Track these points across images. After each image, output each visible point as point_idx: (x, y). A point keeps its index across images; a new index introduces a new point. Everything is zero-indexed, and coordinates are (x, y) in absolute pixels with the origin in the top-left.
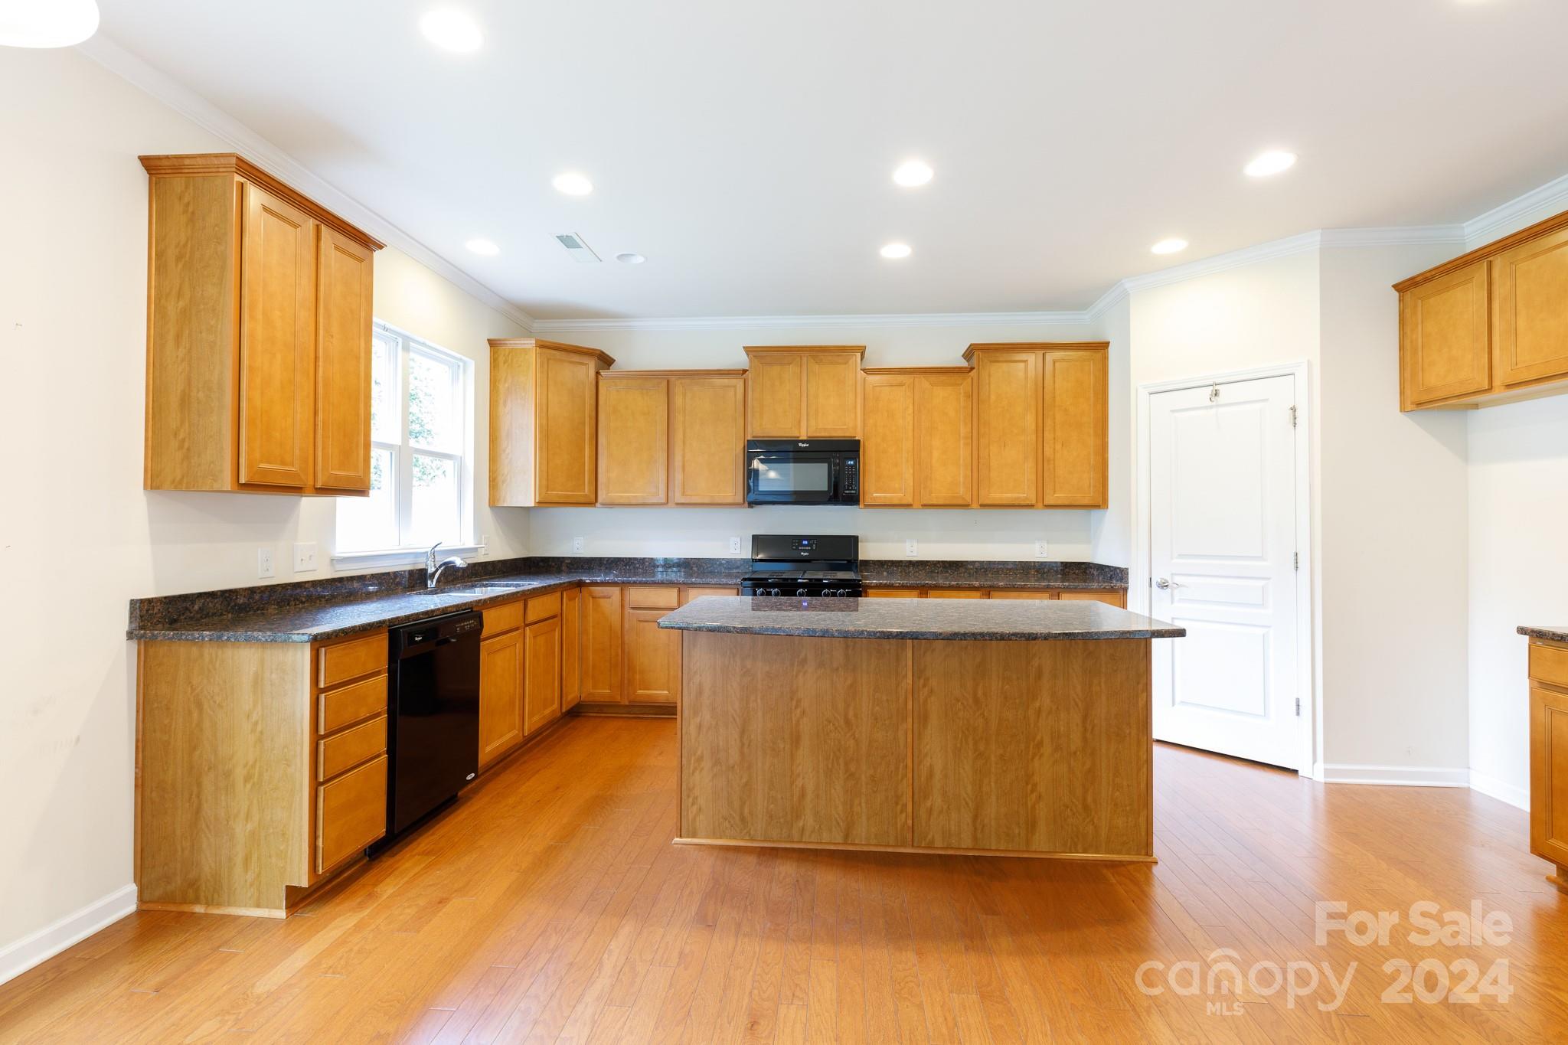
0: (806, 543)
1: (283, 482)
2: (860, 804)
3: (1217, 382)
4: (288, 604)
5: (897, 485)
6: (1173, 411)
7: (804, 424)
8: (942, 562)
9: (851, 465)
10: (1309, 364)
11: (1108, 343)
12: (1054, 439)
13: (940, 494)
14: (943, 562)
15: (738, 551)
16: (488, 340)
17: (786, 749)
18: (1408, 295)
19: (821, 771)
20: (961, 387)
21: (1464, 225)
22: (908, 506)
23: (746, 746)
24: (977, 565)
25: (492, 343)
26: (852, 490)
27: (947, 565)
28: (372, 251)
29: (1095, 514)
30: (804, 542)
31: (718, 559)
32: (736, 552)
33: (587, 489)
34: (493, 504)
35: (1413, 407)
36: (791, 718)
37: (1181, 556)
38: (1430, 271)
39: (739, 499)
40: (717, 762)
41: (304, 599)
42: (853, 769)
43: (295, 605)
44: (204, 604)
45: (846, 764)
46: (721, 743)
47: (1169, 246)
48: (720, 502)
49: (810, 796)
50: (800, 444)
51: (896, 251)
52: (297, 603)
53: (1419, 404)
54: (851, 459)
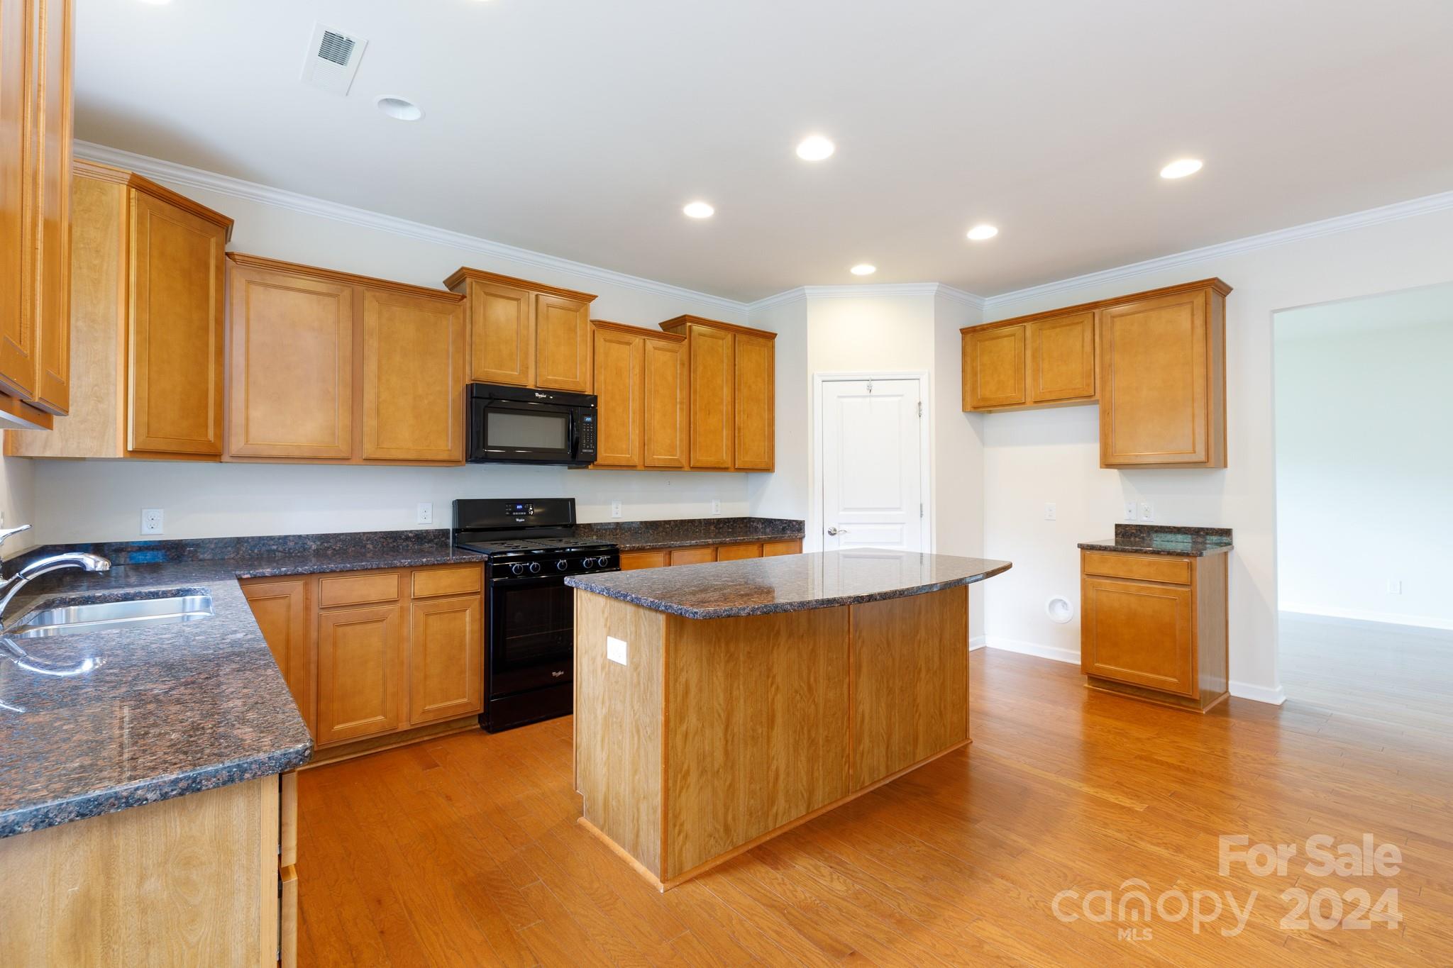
0: (521, 507)
2: (818, 769)
3: (873, 378)
5: (624, 446)
6: (839, 397)
7: (532, 372)
9: (588, 422)
10: (929, 374)
11: (776, 335)
12: (741, 410)
13: (661, 457)
15: (429, 520)
17: (764, 733)
18: (969, 336)
19: (790, 746)
20: (678, 354)
21: (987, 299)
22: (632, 467)
23: (730, 742)
26: (589, 451)
29: (764, 476)
30: (518, 507)
31: (403, 532)
32: (426, 521)
33: (212, 433)
35: (972, 409)
36: (768, 697)
37: (845, 509)
38: (987, 324)
39: (459, 453)
40: (703, 772)
42: (813, 736)
45: (809, 731)
46: (707, 748)
47: (863, 269)
48: (430, 458)
49: (782, 776)
50: (536, 394)
51: (699, 210)
53: (975, 408)
54: (589, 416)
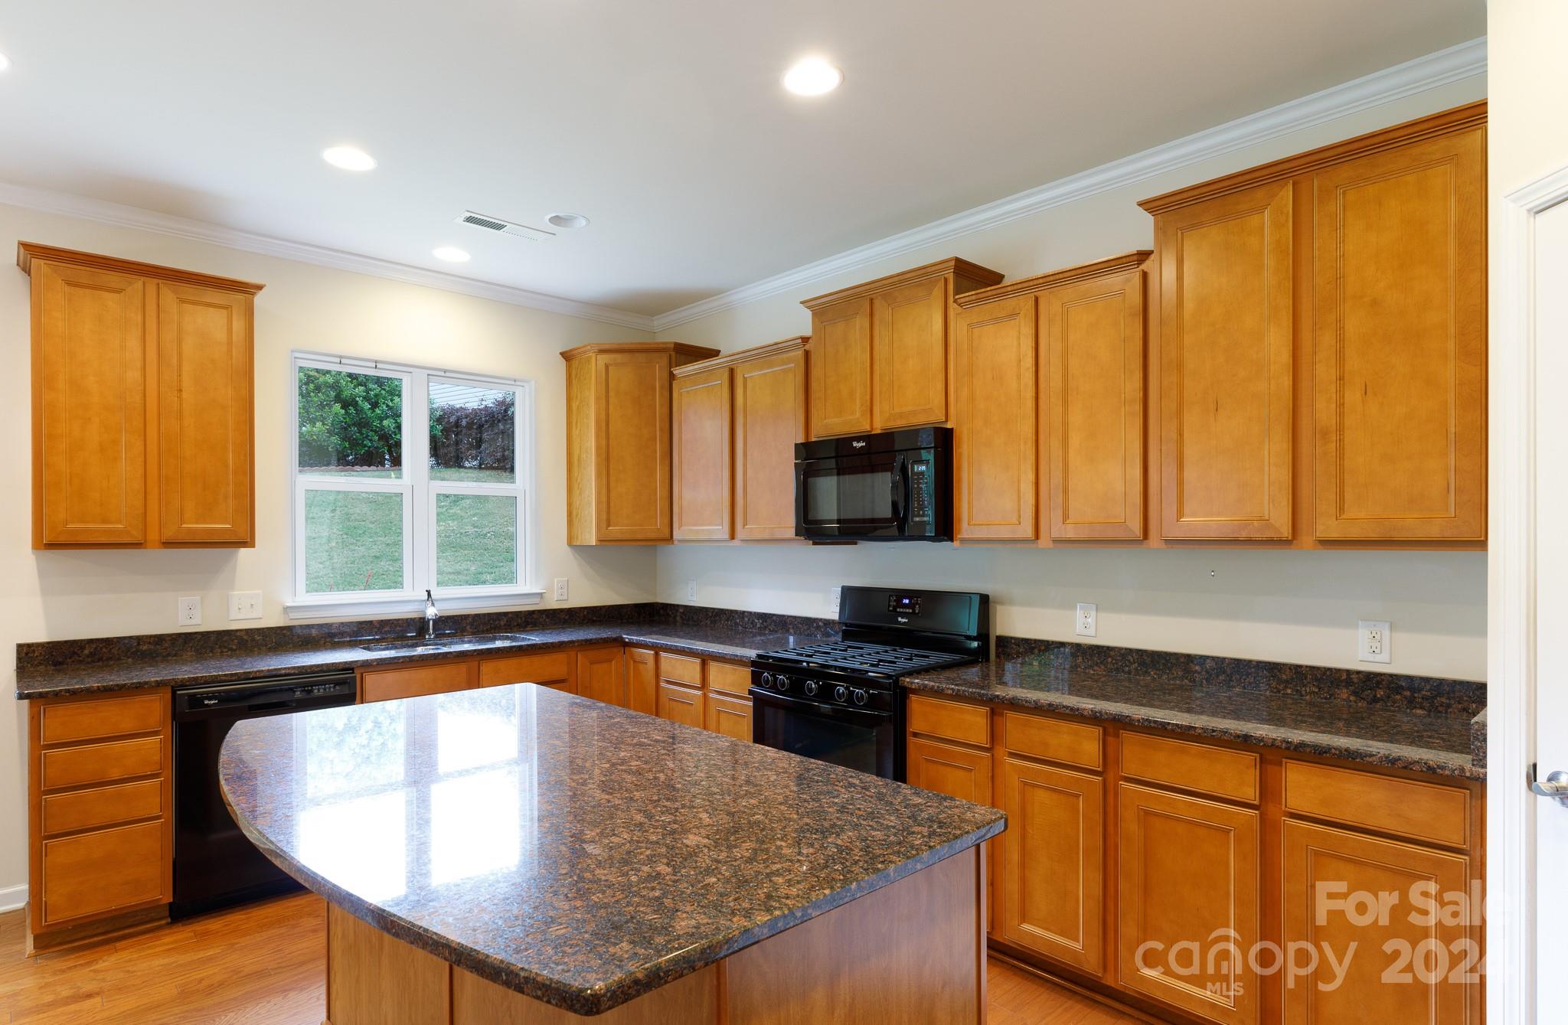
0: (907, 601)
1: (103, 540)
4: (211, 651)
5: (1007, 505)
7: (875, 409)
8: (1138, 651)
9: (921, 473)
12: (1341, 378)
13: (1081, 520)
14: (1141, 653)
16: (561, 354)
20: (1124, 296)
24: (1209, 664)
25: (567, 356)
26: (923, 516)
27: (1148, 660)
28: (253, 294)
30: (904, 602)
33: (660, 522)
34: (570, 544)
41: (234, 647)
43: (222, 652)
44: (96, 648)
48: (780, 536)
50: (855, 444)
52: (225, 650)
54: (921, 463)
